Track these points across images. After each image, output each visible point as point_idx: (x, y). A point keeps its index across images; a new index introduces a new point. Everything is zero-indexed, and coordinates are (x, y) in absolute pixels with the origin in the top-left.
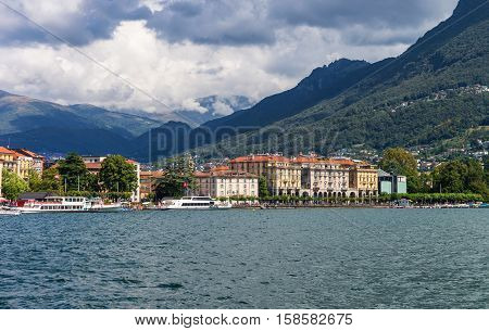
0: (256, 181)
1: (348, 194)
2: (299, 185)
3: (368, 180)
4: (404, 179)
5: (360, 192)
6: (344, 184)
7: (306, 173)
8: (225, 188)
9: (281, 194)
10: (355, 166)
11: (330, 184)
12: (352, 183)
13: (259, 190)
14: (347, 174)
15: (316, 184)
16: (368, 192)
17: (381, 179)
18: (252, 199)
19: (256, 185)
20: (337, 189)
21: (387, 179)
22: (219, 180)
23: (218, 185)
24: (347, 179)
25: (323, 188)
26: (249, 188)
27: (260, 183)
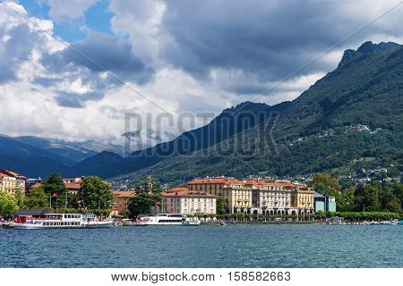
0: (214, 200)
1: (290, 212)
2: (251, 205)
3: (306, 200)
4: (334, 200)
5: (300, 210)
6: (287, 204)
7: (256, 194)
8: (189, 206)
9: (235, 211)
10: (295, 188)
11: (276, 203)
12: (294, 203)
13: (217, 208)
14: (289, 195)
15: (264, 203)
16: (306, 210)
17: (316, 199)
18: (212, 216)
19: (215, 204)
20: (281, 208)
21: (320, 199)
22: (183, 200)
23: (183, 204)
24: (289, 199)
25: (270, 207)
26: (209, 206)
27: (218, 202)
